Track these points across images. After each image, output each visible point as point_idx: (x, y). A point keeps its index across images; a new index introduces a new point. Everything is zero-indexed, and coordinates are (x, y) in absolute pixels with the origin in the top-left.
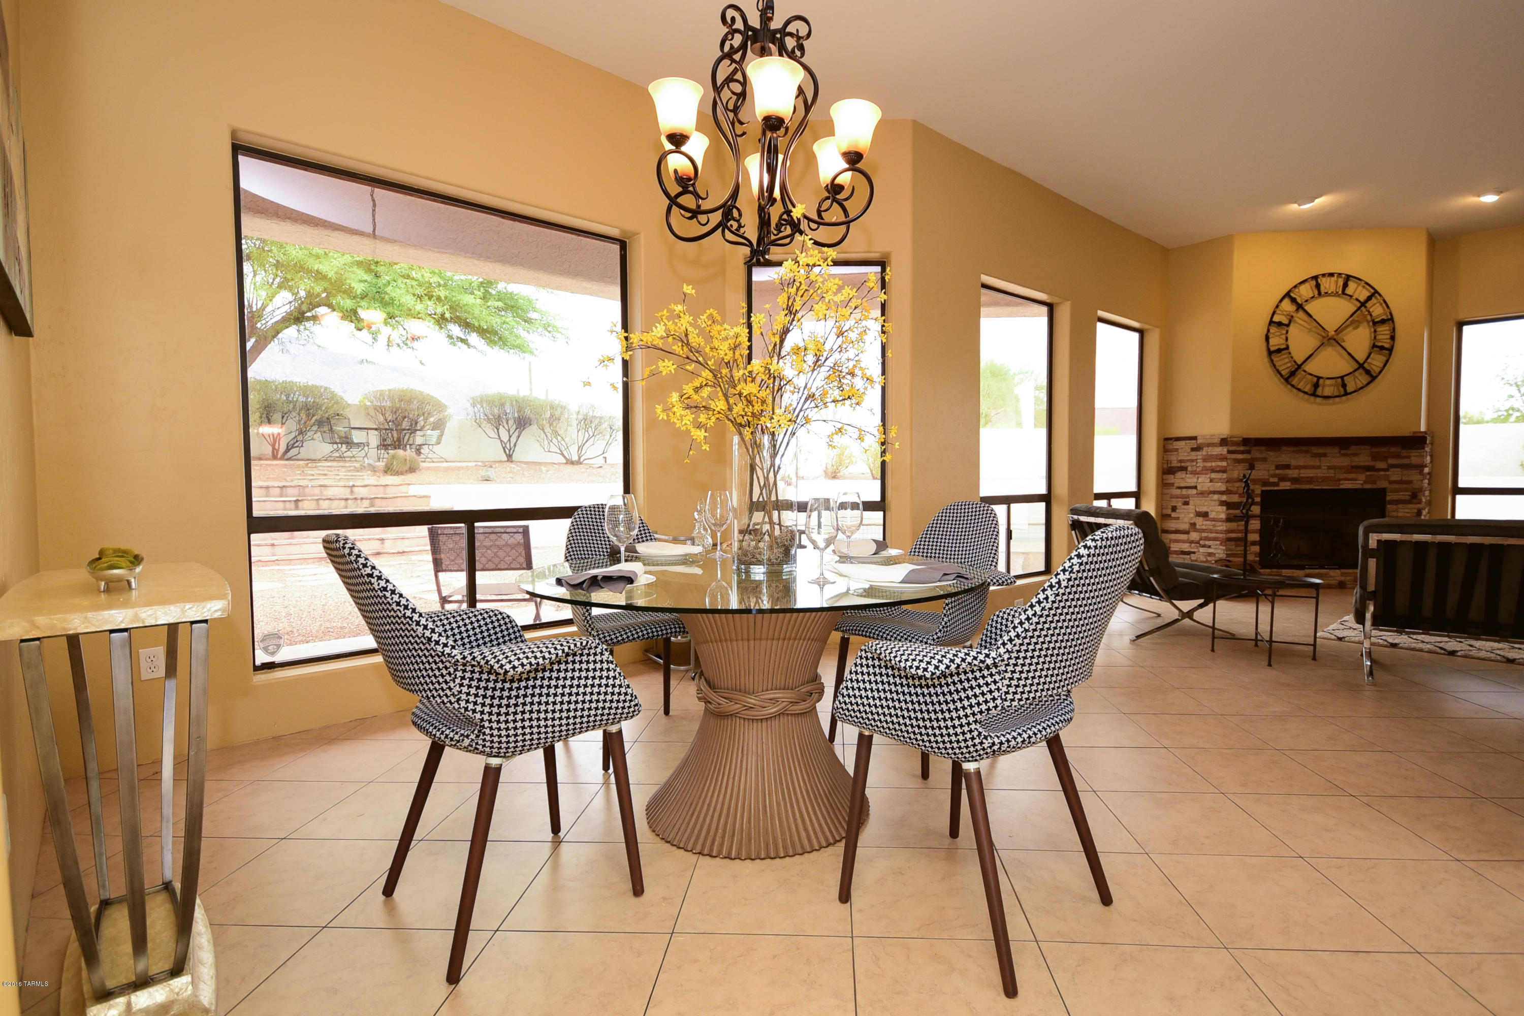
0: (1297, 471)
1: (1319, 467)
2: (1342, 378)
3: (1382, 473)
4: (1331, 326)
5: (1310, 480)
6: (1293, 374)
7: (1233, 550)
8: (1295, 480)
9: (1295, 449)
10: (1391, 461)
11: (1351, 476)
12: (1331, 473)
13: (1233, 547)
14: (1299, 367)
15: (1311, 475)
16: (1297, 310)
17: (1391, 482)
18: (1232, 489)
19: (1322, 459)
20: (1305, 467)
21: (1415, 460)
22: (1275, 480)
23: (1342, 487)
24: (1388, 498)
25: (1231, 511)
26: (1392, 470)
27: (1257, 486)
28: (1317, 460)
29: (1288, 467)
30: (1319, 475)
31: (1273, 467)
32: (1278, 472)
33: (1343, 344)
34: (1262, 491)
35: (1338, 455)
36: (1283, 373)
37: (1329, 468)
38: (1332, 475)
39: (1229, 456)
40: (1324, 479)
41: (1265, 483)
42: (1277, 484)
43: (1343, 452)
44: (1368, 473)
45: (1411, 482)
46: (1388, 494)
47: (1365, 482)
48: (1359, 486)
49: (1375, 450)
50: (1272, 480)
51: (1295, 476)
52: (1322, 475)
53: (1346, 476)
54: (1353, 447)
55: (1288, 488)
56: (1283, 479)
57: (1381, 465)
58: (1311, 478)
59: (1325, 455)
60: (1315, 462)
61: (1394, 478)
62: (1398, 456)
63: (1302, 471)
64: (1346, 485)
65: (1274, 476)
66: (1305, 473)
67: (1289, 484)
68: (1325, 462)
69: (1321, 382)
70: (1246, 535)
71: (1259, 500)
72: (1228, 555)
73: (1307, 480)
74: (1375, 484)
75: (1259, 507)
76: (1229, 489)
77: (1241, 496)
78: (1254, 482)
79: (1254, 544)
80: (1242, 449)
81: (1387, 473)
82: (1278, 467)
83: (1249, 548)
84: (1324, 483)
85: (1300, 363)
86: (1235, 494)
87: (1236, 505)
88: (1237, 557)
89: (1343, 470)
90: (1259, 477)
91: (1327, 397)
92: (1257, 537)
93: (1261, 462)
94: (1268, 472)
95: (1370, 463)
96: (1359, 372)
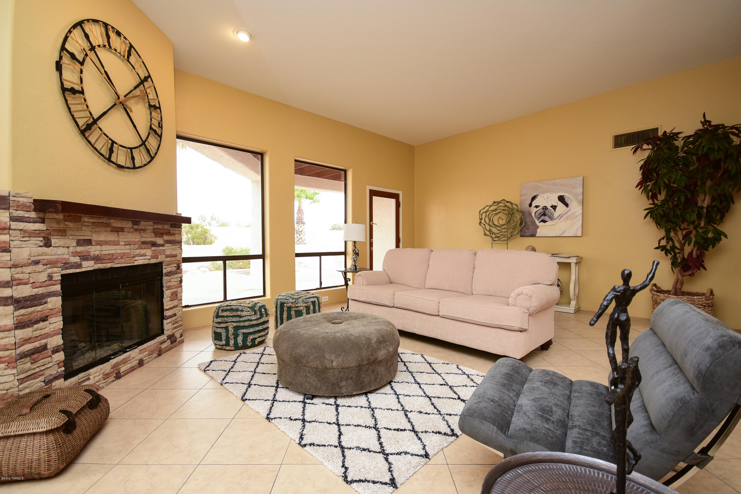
0: (99, 247)
1: (116, 243)
2: (131, 149)
3: (161, 248)
5: (112, 258)
6: (89, 127)
7: (29, 370)
8: (97, 259)
9: (95, 220)
10: (166, 238)
11: (143, 251)
12: (126, 250)
13: (29, 365)
14: (95, 121)
15: (112, 252)
16: (90, 50)
17: (167, 256)
18: (20, 276)
19: (120, 233)
20: (107, 243)
21: (176, 238)
22: (77, 259)
23: (136, 263)
24: (164, 271)
25: (22, 311)
26: (167, 245)
27: (55, 270)
28: (116, 234)
29: (89, 242)
30: (118, 251)
31: (75, 244)
32: (79, 249)
33: (130, 114)
34: (62, 276)
35: (132, 230)
36: (80, 124)
37: (126, 244)
38: (129, 251)
39: (14, 225)
40: (123, 256)
41: (66, 265)
42: (80, 266)
43: (136, 227)
44: (153, 248)
45: (175, 255)
46: (164, 267)
47: (152, 257)
48: (146, 262)
49: (156, 227)
50: (73, 260)
51: (97, 253)
52: (122, 252)
53: (138, 251)
54: (143, 223)
55: (92, 269)
56: (85, 258)
57: (160, 241)
58: (113, 255)
59: (122, 230)
60: (112, 237)
61: (168, 253)
62: (169, 233)
63: (104, 247)
64: (140, 261)
65: (75, 254)
66: (107, 250)
67: (92, 263)
68: (123, 238)
69: (115, 147)
70: (44, 341)
71: (58, 288)
72: (21, 381)
73: (108, 257)
74: (158, 258)
75: (60, 297)
76: (16, 276)
77: (34, 285)
78: (51, 263)
79: (56, 351)
80: (33, 215)
81: (164, 248)
82: (80, 243)
83: (49, 359)
84: (123, 260)
85: (95, 118)
86: (26, 284)
87: (27, 300)
88: (35, 378)
89: (136, 246)
90: (57, 257)
91: (120, 167)
92: (58, 340)
93: (58, 237)
94: (65, 250)
95: (153, 239)
96: (142, 148)
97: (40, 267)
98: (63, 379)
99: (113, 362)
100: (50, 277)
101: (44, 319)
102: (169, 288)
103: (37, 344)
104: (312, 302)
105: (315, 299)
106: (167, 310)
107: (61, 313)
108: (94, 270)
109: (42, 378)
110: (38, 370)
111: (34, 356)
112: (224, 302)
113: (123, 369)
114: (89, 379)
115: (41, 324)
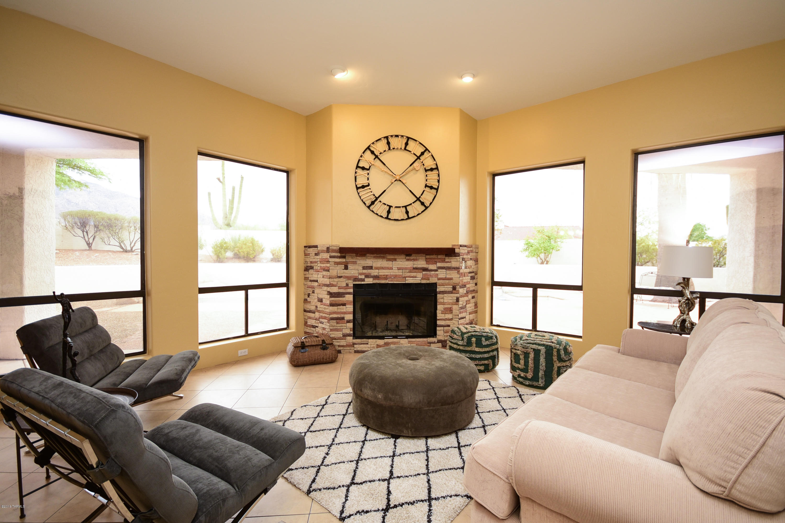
0: (377, 271)
1: (391, 268)
2: (406, 207)
3: (433, 272)
4: (398, 171)
5: (386, 277)
6: (373, 203)
7: (335, 327)
8: (375, 277)
10: (439, 265)
11: (413, 274)
12: (400, 273)
13: (335, 324)
15: (387, 274)
16: (375, 158)
17: (439, 279)
18: (333, 283)
19: (394, 262)
20: (383, 268)
21: (454, 264)
22: (363, 277)
23: (407, 282)
24: (438, 290)
25: (333, 299)
26: (440, 270)
27: (350, 281)
29: (371, 268)
30: (392, 274)
31: (361, 268)
32: (365, 271)
33: (406, 184)
34: (353, 284)
35: (405, 260)
36: (367, 203)
37: (399, 269)
38: (401, 274)
39: (331, 260)
40: (396, 276)
41: (356, 279)
42: (363, 280)
43: (407, 258)
44: (424, 273)
45: (451, 279)
46: (437, 287)
47: (422, 279)
48: (419, 282)
49: (428, 257)
50: (360, 277)
51: (376, 274)
52: (394, 274)
53: (409, 274)
54: (415, 255)
55: (372, 283)
56: (367, 276)
57: (432, 267)
58: (387, 275)
59: (395, 260)
60: (389, 264)
61: (441, 276)
62: (443, 261)
63: (380, 271)
64: (410, 281)
65: (361, 274)
66: (383, 273)
67: (371, 279)
68: (396, 265)
69: (392, 209)
70: (342, 315)
71: (352, 291)
72: (331, 330)
73: (384, 277)
74: (429, 280)
75: (352, 295)
76: (331, 283)
77: (340, 288)
78: (348, 278)
79: (348, 321)
80: (339, 255)
81: (436, 273)
82: (364, 268)
83: (345, 325)
84: (395, 279)
85: (377, 197)
86: (335, 286)
87: (336, 294)
88: (338, 331)
89: (408, 271)
90: (351, 275)
91: (397, 220)
92: (350, 317)
93: (352, 265)
94: (357, 271)
95: (425, 266)
96: (418, 202)
97: (341, 279)
98: (352, 338)
99: (386, 340)
100: (347, 285)
101: (344, 305)
102: (443, 304)
103: (339, 316)
106: (439, 320)
107: (352, 304)
108: (373, 284)
109: (341, 333)
110: (339, 328)
111: (338, 321)
112: (532, 331)
114: (367, 344)
115: (341, 307)
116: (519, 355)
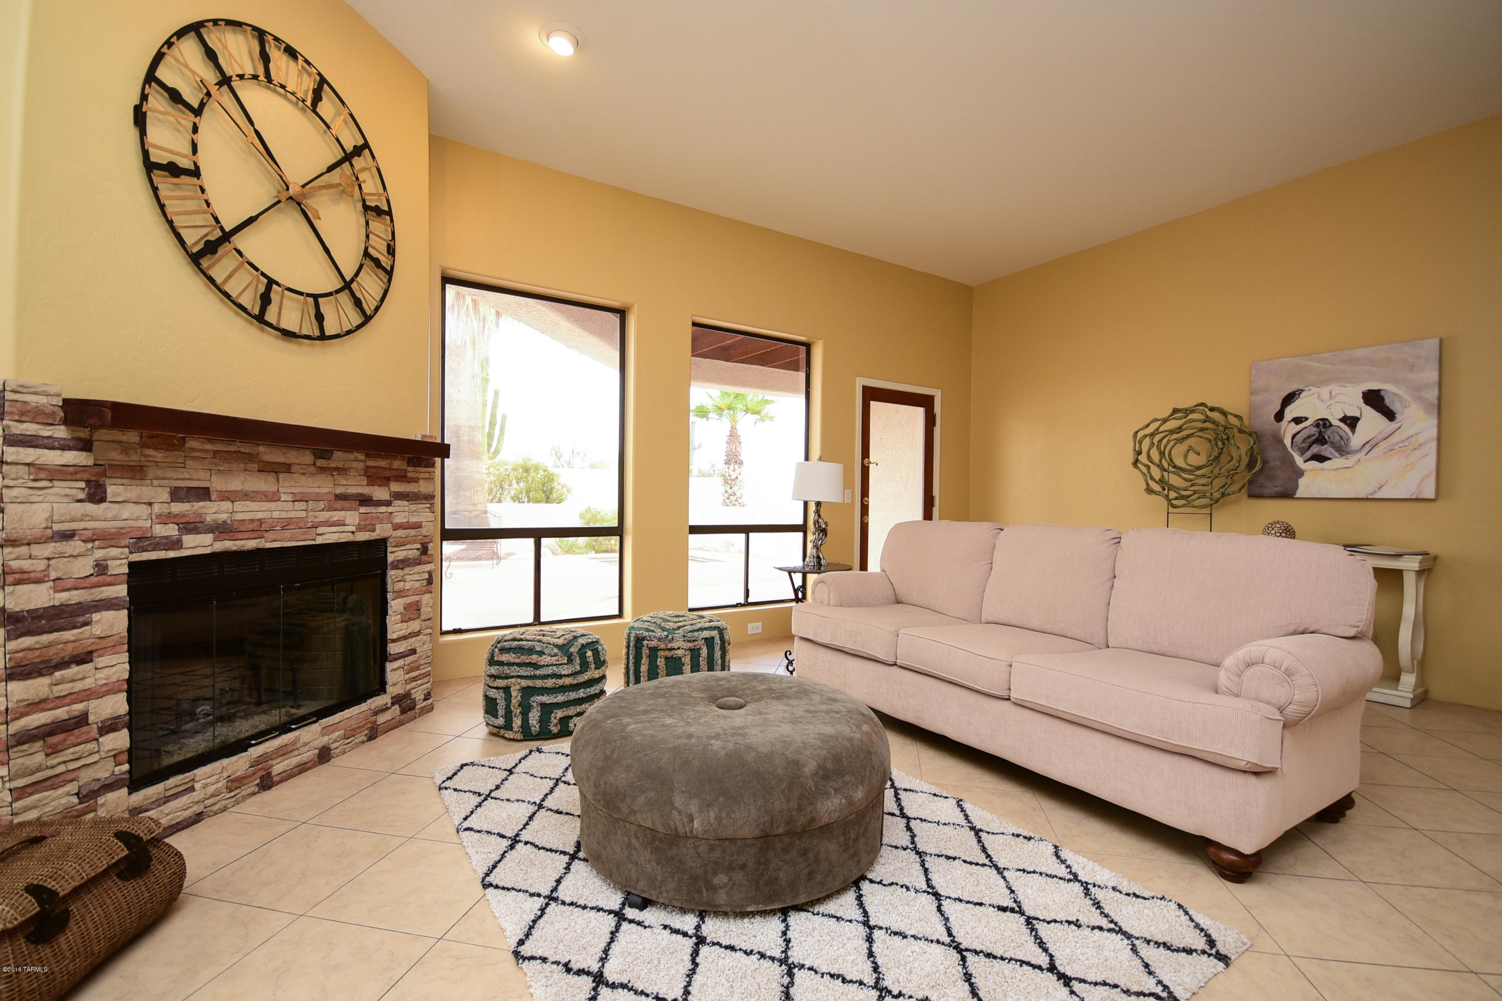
0: (227, 505)
1: (274, 497)
2: (316, 297)
3: (383, 509)
5: (258, 528)
6: (211, 247)
7: (39, 770)
8: (221, 530)
9: (220, 447)
10: (395, 487)
11: (337, 516)
12: (297, 511)
13: (39, 758)
14: (226, 237)
15: (259, 516)
16: (220, 84)
17: (396, 527)
18: (26, 564)
19: (281, 476)
20: (246, 496)
21: (423, 487)
22: (171, 530)
23: (320, 541)
24: (391, 558)
25: (27, 641)
26: (398, 502)
27: (114, 552)
28: (271, 478)
29: (204, 494)
30: (276, 515)
31: (165, 496)
32: (177, 508)
33: (316, 223)
34: (131, 565)
35: (313, 469)
36: (189, 241)
37: (297, 499)
38: (303, 514)
39: (14, 453)
40: (287, 524)
41: (142, 541)
42: (176, 544)
43: (321, 463)
44: (363, 510)
45: (418, 526)
46: (389, 549)
47: (360, 528)
48: (348, 537)
49: (371, 463)
50: (161, 531)
51: (223, 517)
52: (284, 515)
53: (325, 515)
54: (338, 455)
55: (208, 551)
56: (191, 527)
57: (380, 493)
58: (261, 522)
59: (287, 468)
60: (262, 483)
61: (399, 519)
62: (402, 478)
63: (239, 506)
64: (329, 536)
65: (165, 519)
66: (246, 511)
67: (208, 538)
68: (288, 486)
69: (276, 292)
70: (79, 707)
71: (121, 591)
72: (19, 793)
73: (250, 527)
74: (374, 531)
75: (125, 612)
76: (15, 564)
77: (59, 584)
78: (106, 538)
79: (108, 727)
80: (61, 432)
81: (390, 509)
82: (177, 495)
83: (92, 746)
84: (287, 534)
85: (227, 230)
86: (39, 581)
87: (40, 617)
88: (54, 787)
89: (322, 505)
90: (119, 524)
91: (288, 334)
92: (118, 704)
93: (125, 481)
94: (144, 510)
95: (365, 490)
96: (344, 297)
97: (76, 546)
98: (125, 790)
99: (255, 751)
100: (101, 568)
101: (84, 658)
102: (400, 594)
103: (61, 713)
104: (706, 639)
105: (715, 633)
106: (393, 641)
107: (126, 647)
108: (214, 555)
109: (72, 787)
110: (62, 769)
111: (53, 740)
113: (279, 767)
114: (192, 789)
115: (73, 670)
116: (680, 658)
